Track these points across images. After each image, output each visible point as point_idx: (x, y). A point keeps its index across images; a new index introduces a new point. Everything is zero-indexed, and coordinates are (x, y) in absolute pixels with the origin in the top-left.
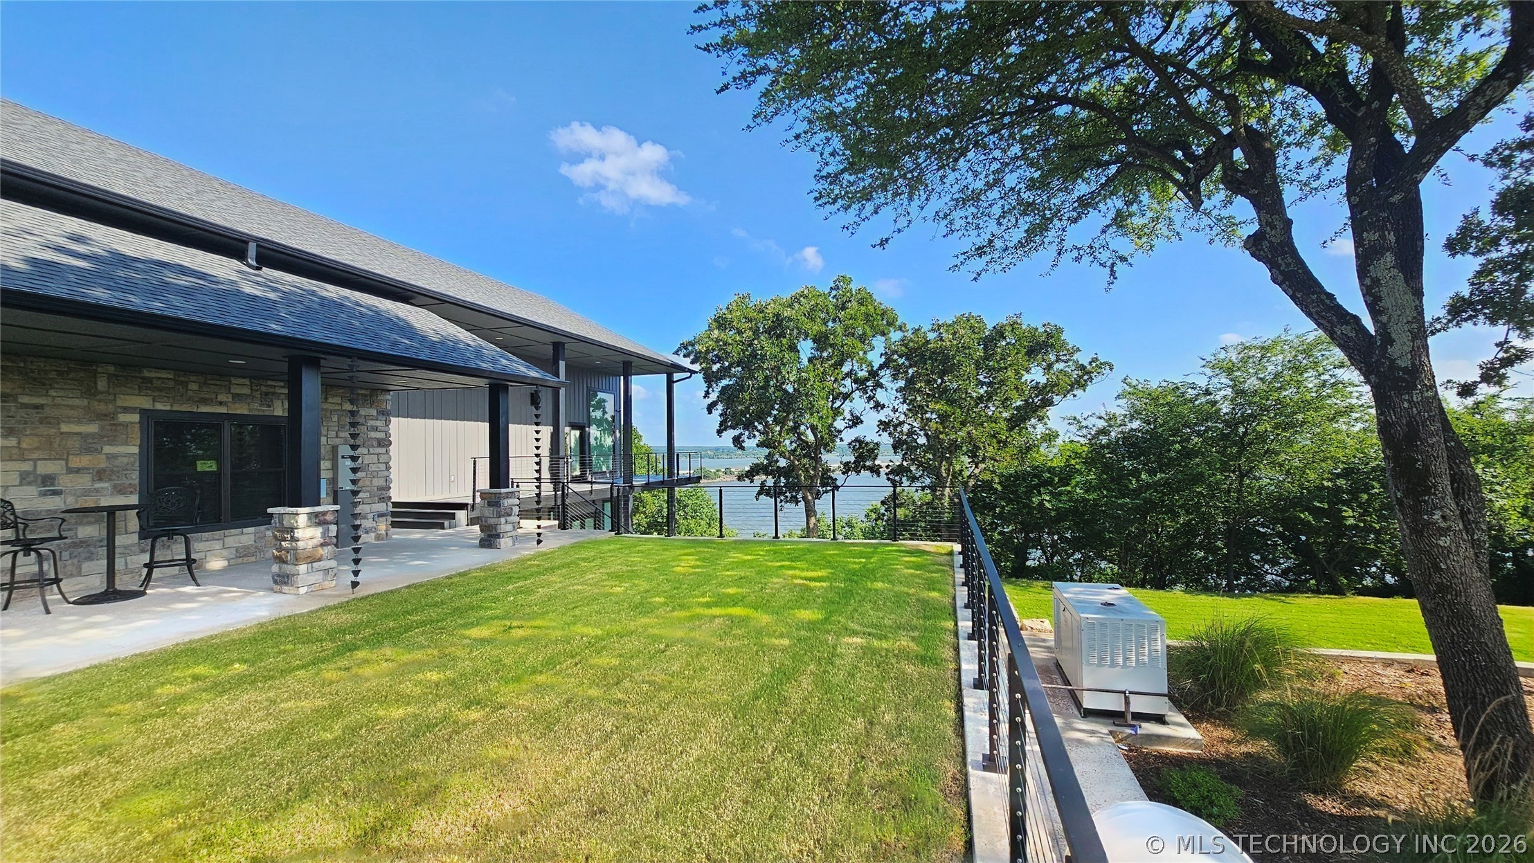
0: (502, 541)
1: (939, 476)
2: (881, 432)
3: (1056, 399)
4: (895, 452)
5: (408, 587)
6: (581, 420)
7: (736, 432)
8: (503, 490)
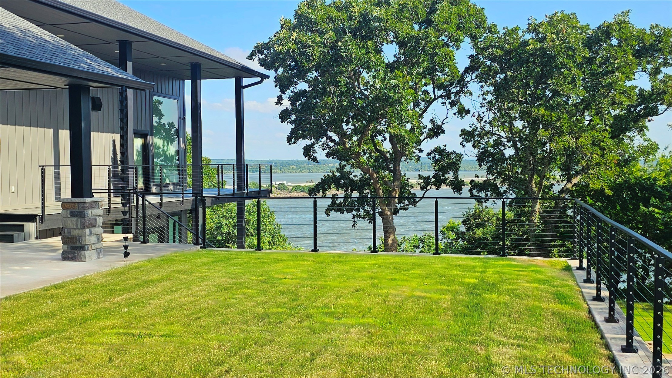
0: (87, 253)
1: (527, 189)
2: (464, 143)
3: (661, 108)
4: (480, 165)
5: (6, 298)
6: (144, 128)
7: (308, 142)
8: (88, 200)
